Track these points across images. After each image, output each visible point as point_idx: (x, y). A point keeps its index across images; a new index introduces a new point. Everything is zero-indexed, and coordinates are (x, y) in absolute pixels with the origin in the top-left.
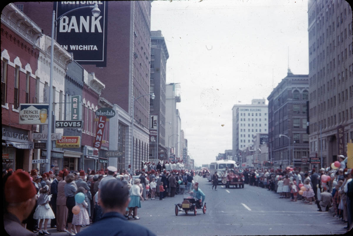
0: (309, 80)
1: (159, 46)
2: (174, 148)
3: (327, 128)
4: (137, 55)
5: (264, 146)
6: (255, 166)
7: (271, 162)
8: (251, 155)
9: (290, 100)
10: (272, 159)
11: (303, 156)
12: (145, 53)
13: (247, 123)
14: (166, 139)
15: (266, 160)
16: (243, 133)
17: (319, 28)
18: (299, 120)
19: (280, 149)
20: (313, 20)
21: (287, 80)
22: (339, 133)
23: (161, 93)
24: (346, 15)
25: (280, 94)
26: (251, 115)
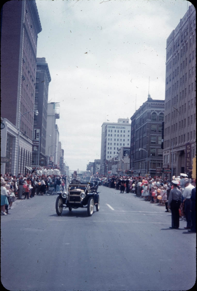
0: (165, 104)
1: (43, 71)
2: (53, 157)
3: (177, 144)
4: (25, 78)
5: (126, 157)
6: (118, 173)
7: (131, 171)
8: (116, 164)
9: (149, 121)
10: (132, 168)
11: (158, 166)
12: (31, 76)
13: (113, 138)
14: (46, 149)
15: (128, 169)
16: (110, 146)
17: (175, 63)
18: (156, 137)
19: (139, 160)
20: (170, 56)
21: (147, 104)
22: (187, 149)
23: (43, 111)
25: (141, 115)
26: (117, 131)
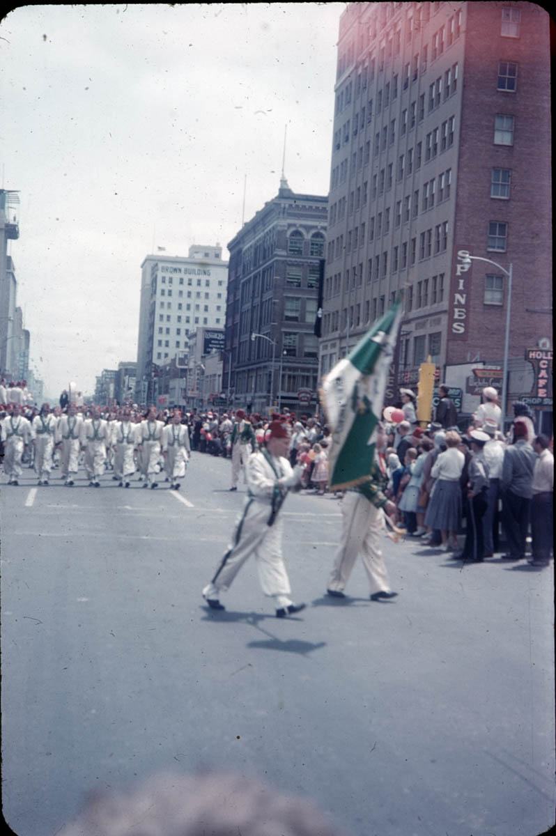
0: (328, 209)
3: (361, 324)
5: (212, 358)
6: (188, 403)
7: (226, 396)
8: (182, 377)
9: (282, 254)
10: (229, 388)
11: (302, 386)
13: (175, 300)
15: (216, 391)
16: (164, 325)
17: (361, 88)
18: (300, 302)
19: (250, 367)
20: (348, 66)
21: (278, 205)
24: (426, 61)
25: (257, 238)
26: (186, 282)
